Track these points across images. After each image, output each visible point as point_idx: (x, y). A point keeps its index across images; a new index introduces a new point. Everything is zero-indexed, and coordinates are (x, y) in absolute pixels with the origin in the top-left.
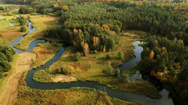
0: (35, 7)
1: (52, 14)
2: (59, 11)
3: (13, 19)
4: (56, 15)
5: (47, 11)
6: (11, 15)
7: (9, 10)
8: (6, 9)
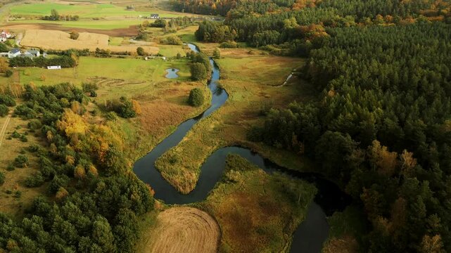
0: (236, 24)
1: (277, 49)
2: (297, 40)
3: (178, 57)
4: (287, 51)
5: (265, 38)
6: (177, 44)
7: (176, 29)
8: (170, 26)
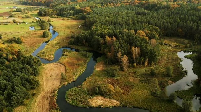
0: (55, 9)
1: (74, 17)
2: (81, 13)
3: (33, 22)
4: (78, 18)
5: (68, 13)
6: (30, 18)
7: (27, 12)
8: (24, 11)
